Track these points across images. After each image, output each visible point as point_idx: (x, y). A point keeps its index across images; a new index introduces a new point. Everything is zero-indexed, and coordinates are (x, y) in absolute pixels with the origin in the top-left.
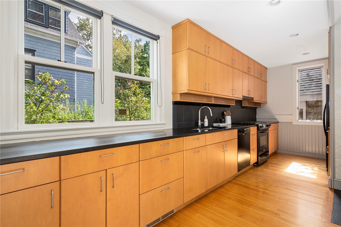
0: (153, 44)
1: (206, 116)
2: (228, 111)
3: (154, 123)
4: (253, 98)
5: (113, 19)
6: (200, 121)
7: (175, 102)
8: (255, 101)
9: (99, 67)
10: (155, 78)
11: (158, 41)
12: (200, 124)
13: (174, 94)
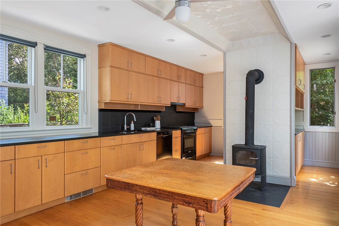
0: (81, 62)
1: (132, 121)
2: (158, 116)
3: (81, 127)
4: (185, 104)
5: (45, 47)
6: (125, 126)
7: (101, 109)
8: (186, 107)
9: (33, 84)
10: (82, 89)
11: (85, 58)
12: (125, 129)
13: (99, 102)
